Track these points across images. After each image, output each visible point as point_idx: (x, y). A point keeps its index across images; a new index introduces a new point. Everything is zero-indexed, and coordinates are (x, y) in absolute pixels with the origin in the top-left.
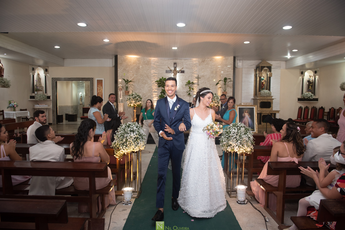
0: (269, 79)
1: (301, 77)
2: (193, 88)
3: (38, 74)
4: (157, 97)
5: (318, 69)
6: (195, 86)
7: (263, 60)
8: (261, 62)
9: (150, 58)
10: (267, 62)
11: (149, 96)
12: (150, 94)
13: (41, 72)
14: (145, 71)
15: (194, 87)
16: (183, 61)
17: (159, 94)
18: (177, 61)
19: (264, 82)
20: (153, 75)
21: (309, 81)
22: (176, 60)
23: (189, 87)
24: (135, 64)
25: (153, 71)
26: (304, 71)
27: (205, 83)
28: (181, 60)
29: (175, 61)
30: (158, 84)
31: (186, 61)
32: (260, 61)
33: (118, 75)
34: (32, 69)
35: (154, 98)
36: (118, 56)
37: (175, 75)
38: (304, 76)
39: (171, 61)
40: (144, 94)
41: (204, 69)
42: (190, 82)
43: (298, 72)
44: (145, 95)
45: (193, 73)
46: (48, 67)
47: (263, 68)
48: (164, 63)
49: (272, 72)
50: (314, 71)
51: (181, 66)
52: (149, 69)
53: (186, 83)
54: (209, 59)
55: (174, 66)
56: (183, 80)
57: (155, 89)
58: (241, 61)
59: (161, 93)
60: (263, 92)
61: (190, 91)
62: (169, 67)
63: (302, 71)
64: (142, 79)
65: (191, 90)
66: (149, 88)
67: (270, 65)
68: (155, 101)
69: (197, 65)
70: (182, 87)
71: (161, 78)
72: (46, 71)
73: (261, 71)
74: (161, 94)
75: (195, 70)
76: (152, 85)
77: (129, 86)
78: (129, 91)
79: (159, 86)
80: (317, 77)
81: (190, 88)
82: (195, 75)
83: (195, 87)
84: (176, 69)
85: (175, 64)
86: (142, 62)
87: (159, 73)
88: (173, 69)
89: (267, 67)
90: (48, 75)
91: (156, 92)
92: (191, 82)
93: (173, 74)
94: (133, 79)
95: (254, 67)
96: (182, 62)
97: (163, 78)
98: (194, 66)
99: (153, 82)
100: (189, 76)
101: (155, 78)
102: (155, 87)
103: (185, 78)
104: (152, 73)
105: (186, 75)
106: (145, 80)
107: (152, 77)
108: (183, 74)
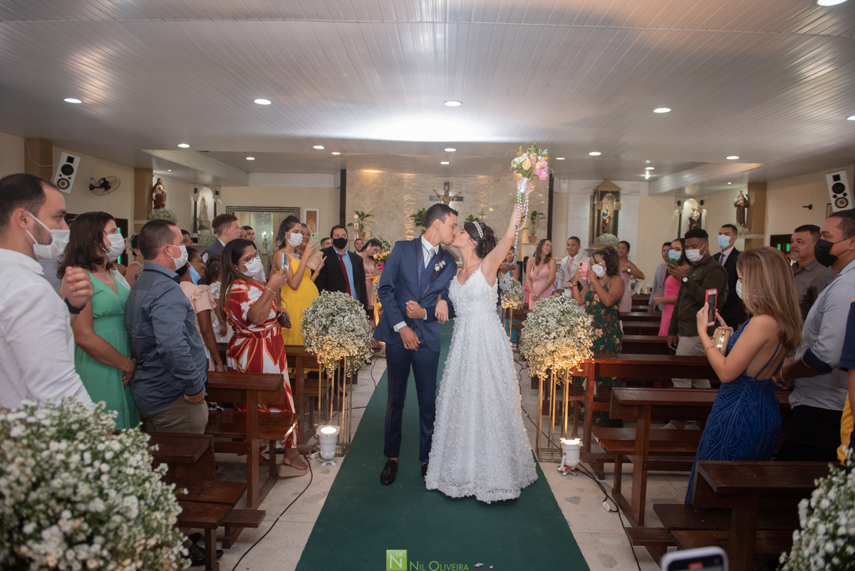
0: (616, 213)
1: (677, 211)
3: (203, 199)
5: (706, 197)
7: (607, 180)
8: (602, 184)
9: (403, 174)
10: (613, 184)
13: (207, 196)
14: (393, 198)
16: (460, 179)
18: (451, 179)
19: (608, 220)
20: (406, 204)
21: (691, 219)
22: (449, 178)
24: (376, 185)
25: (406, 197)
26: (682, 200)
28: (458, 177)
29: (446, 179)
30: (416, 220)
31: (466, 180)
32: (602, 181)
33: (347, 204)
34: (193, 190)
36: (348, 172)
38: (682, 209)
39: (439, 178)
43: (672, 201)
45: (478, 201)
46: (220, 186)
47: (603, 194)
48: (427, 183)
49: (622, 201)
50: (700, 200)
51: (457, 189)
52: (400, 194)
54: (507, 178)
55: (445, 189)
57: (410, 229)
58: (566, 181)
60: (604, 238)
62: (435, 191)
63: (678, 199)
64: (387, 210)
66: (400, 228)
67: (617, 190)
69: (485, 187)
71: (422, 210)
72: (217, 193)
73: (601, 200)
75: (481, 197)
76: (405, 222)
77: (366, 223)
78: (365, 233)
79: (418, 225)
80: (704, 212)
82: (481, 205)
84: (448, 195)
85: (447, 184)
87: (416, 201)
88: (443, 194)
89: (612, 192)
90: (219, 200)
92: (475, 217)
94: (372, 211)
95: (591, 191)
96: (459, 182)
97: (424, 209)
98: (481, 188)
99: (406, 217)
100: (472, 207)
101: (410, 209)
102: (410, 226)
103: (464, 211)
104: (405, 200)
105: (465, 204)
106: (392, 213)
107: (405, 207)
108: (460, 202)
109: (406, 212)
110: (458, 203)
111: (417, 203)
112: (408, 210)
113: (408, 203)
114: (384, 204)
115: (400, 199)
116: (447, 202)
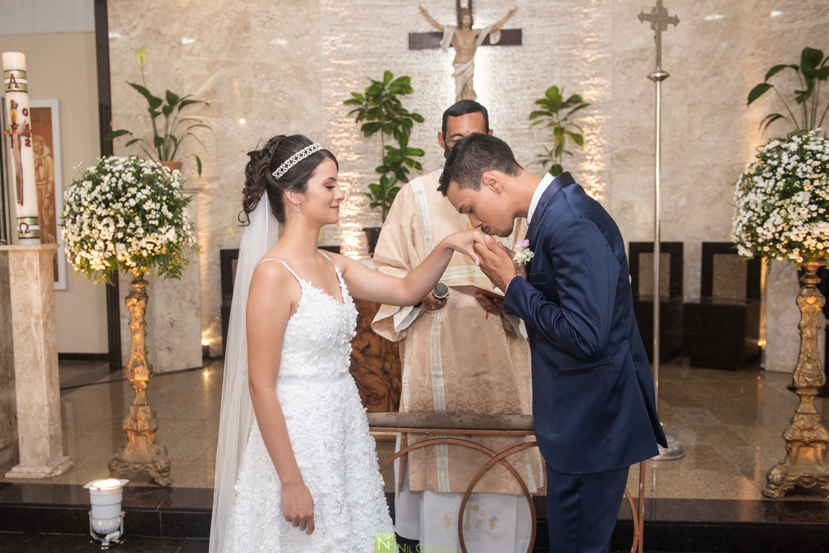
2: (576, 131)
4: (360, 199)
6: (588, 119)
15: (586, 131)
17: (368, 177)
20: (330, 64)
23: (550, 132)
25: (330, 43)
30: (362, 114)
37: (464, 58)
42: (560, 97)
53: (539, 102)
55: (458, 5)
56: (514, 90)
57: (348, 149)
59: (379, 170)
61: (559, 150)
62: (425, 15)
64: (266, 89)
65: (569, 144)
68: (349, 218)
70: (511, 130)
71: (381, 80)
74: (379, 176)
76: (330, 127)
78: (180, 165)
79: (368, 130)
81: (559, 131)
82: (587, 54)
83: (591, 126)
84: (471, 24)
87: (367, 54)
88: (455, 23)
92: (566, 97)
93: (452, 52)
94: (212, 93)
97: (388, 75)
99: (333, 108)
100: (554, 65)
101: (344, 81)
102: (345, 140)
103: (524, 79)
104: (328, 53)
105: (529, 55)
106: (285, 99)
107: (329, 76)
108: (511, 50)
109: (331, 92)
110: (504, 53)
111: (368, 60)
112: (338, 84)
113: (338, 62)
114: (254, 68)
115: (309, 50)
116: (467, 52)
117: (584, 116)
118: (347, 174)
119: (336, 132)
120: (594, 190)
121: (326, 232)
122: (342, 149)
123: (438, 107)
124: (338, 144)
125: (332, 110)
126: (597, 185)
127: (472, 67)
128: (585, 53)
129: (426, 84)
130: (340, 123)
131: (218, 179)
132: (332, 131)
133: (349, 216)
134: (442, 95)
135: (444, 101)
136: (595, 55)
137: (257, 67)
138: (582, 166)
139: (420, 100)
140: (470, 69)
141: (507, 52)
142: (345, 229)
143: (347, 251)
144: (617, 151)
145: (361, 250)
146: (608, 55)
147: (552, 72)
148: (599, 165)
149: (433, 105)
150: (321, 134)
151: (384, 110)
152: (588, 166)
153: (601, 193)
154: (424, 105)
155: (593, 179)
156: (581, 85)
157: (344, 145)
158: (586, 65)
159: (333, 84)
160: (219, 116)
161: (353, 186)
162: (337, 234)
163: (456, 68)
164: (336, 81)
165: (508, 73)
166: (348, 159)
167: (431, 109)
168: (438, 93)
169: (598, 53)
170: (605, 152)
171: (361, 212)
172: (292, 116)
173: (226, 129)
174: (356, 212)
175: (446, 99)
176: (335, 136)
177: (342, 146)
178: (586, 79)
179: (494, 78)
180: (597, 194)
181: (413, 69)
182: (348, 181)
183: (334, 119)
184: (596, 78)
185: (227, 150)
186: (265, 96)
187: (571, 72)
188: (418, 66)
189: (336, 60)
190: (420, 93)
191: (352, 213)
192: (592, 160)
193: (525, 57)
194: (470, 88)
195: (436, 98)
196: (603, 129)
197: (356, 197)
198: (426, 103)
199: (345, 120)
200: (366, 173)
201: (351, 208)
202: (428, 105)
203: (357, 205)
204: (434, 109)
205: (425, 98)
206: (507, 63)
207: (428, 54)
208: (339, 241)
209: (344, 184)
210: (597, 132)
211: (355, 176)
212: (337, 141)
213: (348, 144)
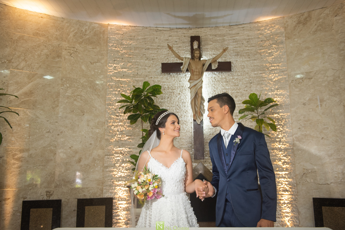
2: (270, 122)
6: (276, 115)
9: (106, 22)
11: (94, 160)
12: (100, 152)
14: (83, 67)
15: (276, 122)
20: (112, 80)
22: (200, 30)
24: (42, 39)
25: (112, 68)
27: (322, 101)
29: (194, 33)
31: (234, 32)
35: (114, 166)
37: (195, 77)
40: (76, 152)
41: (308, 48)
44: (77, 157)
48: (157, 40)
51: (217, 49)
52: (98, 61)
55: (192, 47)
59: (139, 146)
62: (170, 48)
64: (69, 93)
66: (97, 131)
68: (120, 178)
69: (276, 38)
76: (111, 118)
82: (272, 76)
83: (278, 119)
84: (200, 57)
85: (195, 39)
86: (71, 35)
87: (136, 75)
88: (190, 57)
91: (123, 145)
96: (220, 35)
97: (146, 84)
98: (267, 44)
99: (114, 107)
100: (251, 83)
101: (121, 91)
102: (121, 127)
103: (233, 91)
104: (111, 74)
105: (236, 77)
106: (81, 100)
107: (112, 87)
108: (225, 75)
109: (112, 97)
110: (220, 77)
111: (137, 79)
112: (117, 93)
113: (118, 79)
114: (62, 80)
115: (99, 71)
116: (198, 73)
117: (273, 114)
118: (121, 149)
119: (115, 122)
120: (283, 161)
121: (104, 188)
122: (118, 133)
123: (180, 108)
124: (116, 129)
125: (112, 108)
126: (285, 158)
127: (201, 82)
128: (270, 76)
129: (172, 94)
130: (117, 116)
131: (28, 150)
132: (112, 121)
133: (121, 177)
134: (182, 101)
135: (184, 104)
136: (277, 77)
137: (64, 79)
138: (274, 146)
139: (169, 104)
140: (200, 83)
141: (222, 76)
142: (118, 185)
143: (119, 201)
144: (297, 136)
145: (128, 200)
146: (286, 76)
147: (250, 87)
148: (285, 145)
149: (177, 106)
150: (105, 123)
151: (143, 106)
152: (277, 145)
153: (287, 163)
154: (172, 106)
155: (282, 154)
156: (269, 95)
157: (120, 130)
158: (272, 83)
159: (114, 92)
160: (33, 109)
161: (124, 157)
162: (112, 189)
163: (190, 83)
164: (116, 91)
165: (223, 88)
166: (122, 139)
167: (176, 109)
168: (179, 100)
169: (279, 76)
170: (288, 136)
171: (129, 174)
172: (85, 111)
173: (38, 117)
174: (126, 174)
175: (185, 103)
176: (114, 124)
177: (118, 131)
178: (272, 91)
179: (215, 91)
180: (285, 164)
181: (165, 85)
182: (121, 153)
183: (114, 114)
184: (279, 91)
185: (37, 131)
186: (68, 98)
187: (263, 87)
188: (168, 83)
189: (117, 78)
190: (169, 99)
191: (123, 175)
192: (280, 141)
193: (233, 79)
194: (200, 95)
195: (178, 103)
196: (286, 121)
197: (126, 164)
198: (173, 105)
199: (121, 114)
200: (133, 148)
201: (122, 171)
202: (174, 107)
203: (126, 170)
204: (178, 109)
205: (172, 102)
206: (222, 82)
207: (174, 77)
208: (113, 194)
209: (118, 155)
210: (282, 123)
211: (125, 150)
212: (115, 127)
213: (122, 130)
